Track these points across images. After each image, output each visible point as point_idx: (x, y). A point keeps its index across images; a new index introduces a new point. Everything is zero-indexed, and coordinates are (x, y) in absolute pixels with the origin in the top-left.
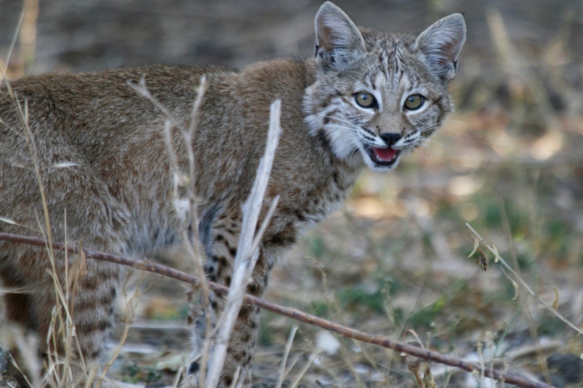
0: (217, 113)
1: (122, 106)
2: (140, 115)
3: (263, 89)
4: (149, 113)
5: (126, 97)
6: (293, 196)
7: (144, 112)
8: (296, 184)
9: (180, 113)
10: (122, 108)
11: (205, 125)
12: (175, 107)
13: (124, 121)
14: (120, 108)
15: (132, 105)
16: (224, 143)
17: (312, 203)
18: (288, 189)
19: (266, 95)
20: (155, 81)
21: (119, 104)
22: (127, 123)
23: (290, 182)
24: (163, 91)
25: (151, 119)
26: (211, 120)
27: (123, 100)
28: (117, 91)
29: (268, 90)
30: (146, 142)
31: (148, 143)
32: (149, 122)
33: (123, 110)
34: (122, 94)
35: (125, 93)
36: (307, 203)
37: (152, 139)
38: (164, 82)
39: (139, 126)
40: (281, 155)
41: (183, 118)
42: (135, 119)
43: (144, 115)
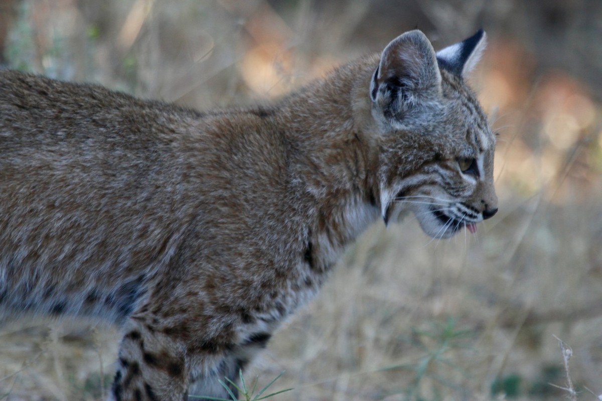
0: (147, 158)
1: (10, 116)
2: (34, 135)
3: (218, 148)
4: (48, 135)
5: (22, 107)
6: (240, 291)
7: (41, 132)
8: (246, 275)
9: (91, 146)
10: (10, 118)
11: (125, 169)
12: (88, 138)
13: (7, 134)
14: (6, 117)
15: (27, 118)
16: (148, 199)
17: (267, 298)
18: (234, 281)
19: (222, 157)
20: (70, 100)
21: (7, 112)
22: (11, 139)
23: (238, 272)
24: (77, 113)
25: (48, 145)
26: (136, 165)
27: (15, 109)
28: (13, 96)
29: (225, 151)
30: (31, 169)
31: (32, 171)
32: (44, 147)
33: (10, 121)
34: (18, 102)
35: (22, 102)
36: (260, 298)
37: (40, 168)
38: (82, 104)
39: (27, 148)
40: (233, 235)
41: (94, 153)
42: (24, 139)
43: (40, 137)
